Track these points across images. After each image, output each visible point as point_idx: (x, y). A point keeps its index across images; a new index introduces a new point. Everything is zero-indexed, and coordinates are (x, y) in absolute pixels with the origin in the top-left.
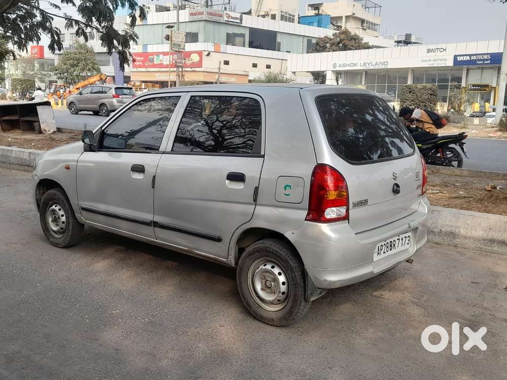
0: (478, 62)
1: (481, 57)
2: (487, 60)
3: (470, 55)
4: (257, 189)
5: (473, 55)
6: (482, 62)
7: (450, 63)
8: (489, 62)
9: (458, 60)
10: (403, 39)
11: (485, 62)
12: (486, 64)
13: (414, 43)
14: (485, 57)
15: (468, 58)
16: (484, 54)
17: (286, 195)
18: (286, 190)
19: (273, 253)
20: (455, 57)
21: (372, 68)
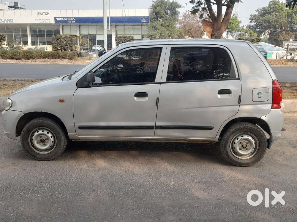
0: (68, 22)
1: (69, 19)
2: (73, 21)
3: (64, 18)
4: (240, 97)
5: (66, 18)
6: (71, 22)
7: (53, 22)
8: (74, 22)
9: (57, 20)
10: (13, 5)
11: (73, 22)
12: (73, 23)
13: (20, 8)
14: (72, 19)
15: (63, 19)
16: (72, 17)
17: (259, 98)
18: (258, 95)
19: (249, 129)
20: (55, 18)
21: (2, 23)
